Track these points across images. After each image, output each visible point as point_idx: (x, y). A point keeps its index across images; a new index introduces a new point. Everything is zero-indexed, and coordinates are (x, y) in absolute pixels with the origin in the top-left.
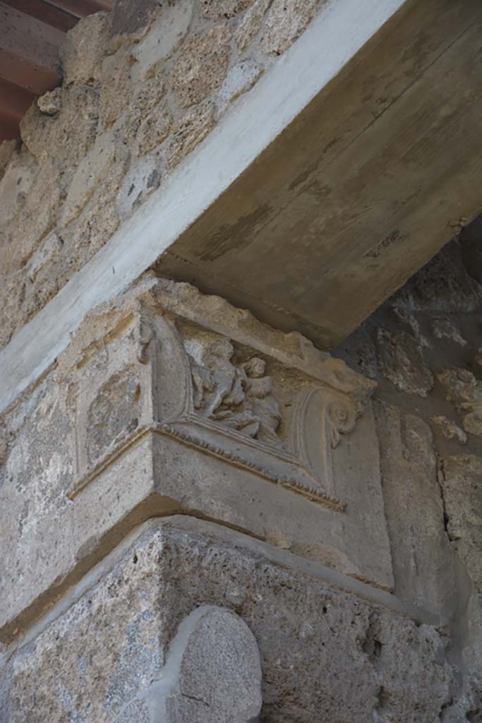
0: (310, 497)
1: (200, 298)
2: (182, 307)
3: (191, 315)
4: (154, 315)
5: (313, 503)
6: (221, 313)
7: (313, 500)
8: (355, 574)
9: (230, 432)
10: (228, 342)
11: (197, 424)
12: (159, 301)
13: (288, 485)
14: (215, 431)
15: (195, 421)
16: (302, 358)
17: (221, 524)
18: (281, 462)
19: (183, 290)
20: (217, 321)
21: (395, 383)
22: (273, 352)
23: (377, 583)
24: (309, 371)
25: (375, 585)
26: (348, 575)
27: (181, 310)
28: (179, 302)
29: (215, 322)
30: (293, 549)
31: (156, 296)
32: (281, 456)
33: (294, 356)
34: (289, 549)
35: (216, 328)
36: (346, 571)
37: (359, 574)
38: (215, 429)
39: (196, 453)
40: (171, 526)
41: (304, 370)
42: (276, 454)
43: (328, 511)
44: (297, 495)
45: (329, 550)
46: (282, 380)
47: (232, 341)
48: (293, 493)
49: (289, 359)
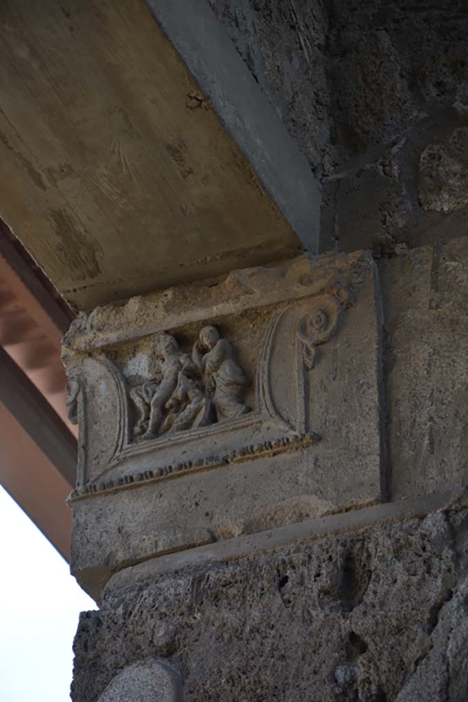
0: (268, 454)
1: (117, 313)
2: (101, 336)
3: (113, 337)
4: (82, 361)
5: (276, 457)
6: (141, 314)
7: (274, 454)
8: (328, 512)
9: (172, 438)
10: (162, 337)
11: (132, 456)
12: (75, 347)
13: (239, 457)
14: (154, 449)
15: (128, 455)
16: (251, 294)
17: (159, 556)
18: (240, 432)
19: (96, 317)
20: (142, 324)
21: (438, 210)
22: (217, 310)
23: (359, 504)
24: (264, 302)
25: (358, 507)
26: (322, 516)
27: (102, 339)
28: (95, 334)
29: (140, 327)
30: (248, 530)
31: (70, 344)
32: (236, 426)
33: (242, 298)
34: (243, 533)
35: (145, 331)
36: (319, 514)
37: (334, 508)
38: (153, 448)
39: (124, 494)
40: (110, 591)
41: (259, 304)
42: (231, 427)
43: (295, 454)
44: (256, 461)
45: (295, 503)
46: (251, 326)
47: (167, 332)
48: (250, 462)
49: (238, 305)
